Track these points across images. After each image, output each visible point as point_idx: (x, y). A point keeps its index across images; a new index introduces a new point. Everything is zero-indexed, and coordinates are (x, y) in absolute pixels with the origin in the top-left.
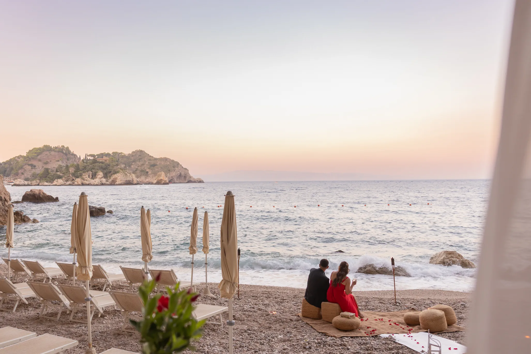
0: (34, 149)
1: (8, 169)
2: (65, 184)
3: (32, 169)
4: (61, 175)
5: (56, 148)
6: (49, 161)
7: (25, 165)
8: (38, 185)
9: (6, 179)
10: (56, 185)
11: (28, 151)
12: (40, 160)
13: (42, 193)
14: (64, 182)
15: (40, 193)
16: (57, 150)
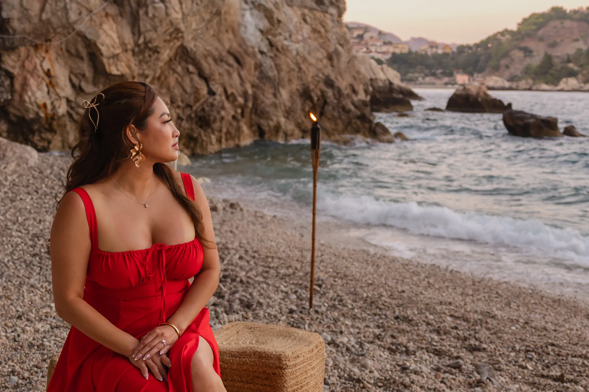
0: (533, 15)
1: (483, 58)
2: (581, 89)
3: (525, 56)
4: (576, 68)
5: (575, 12)
6: (558, 40)
7: (513, 49)
8: (530, 89)
9: (477, 77)
10: (562, 90)
11: (520, 21)
12: (541, 39)
13: (482, 94)
14: (579, 83)
15: (478, 94)
16: (577, 16)
